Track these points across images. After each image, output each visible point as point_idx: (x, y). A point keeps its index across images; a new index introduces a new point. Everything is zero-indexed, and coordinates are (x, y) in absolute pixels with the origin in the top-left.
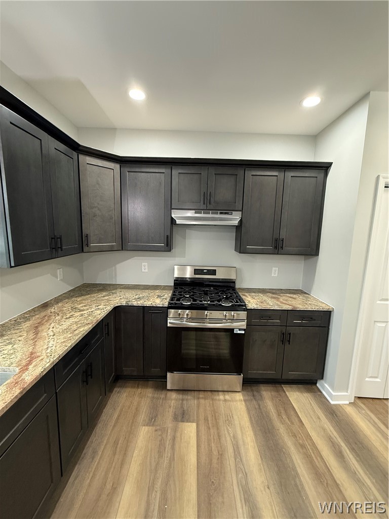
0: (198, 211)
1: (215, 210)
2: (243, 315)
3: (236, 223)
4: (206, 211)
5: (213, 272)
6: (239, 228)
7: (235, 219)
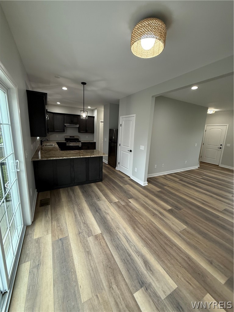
0: (70, 124)
1: (74, 124)
2: (81, 143)
3: (78, 127)
4: (72, 124)
5: (74, 137)
6: (79, 128)
7: (78, 126)
